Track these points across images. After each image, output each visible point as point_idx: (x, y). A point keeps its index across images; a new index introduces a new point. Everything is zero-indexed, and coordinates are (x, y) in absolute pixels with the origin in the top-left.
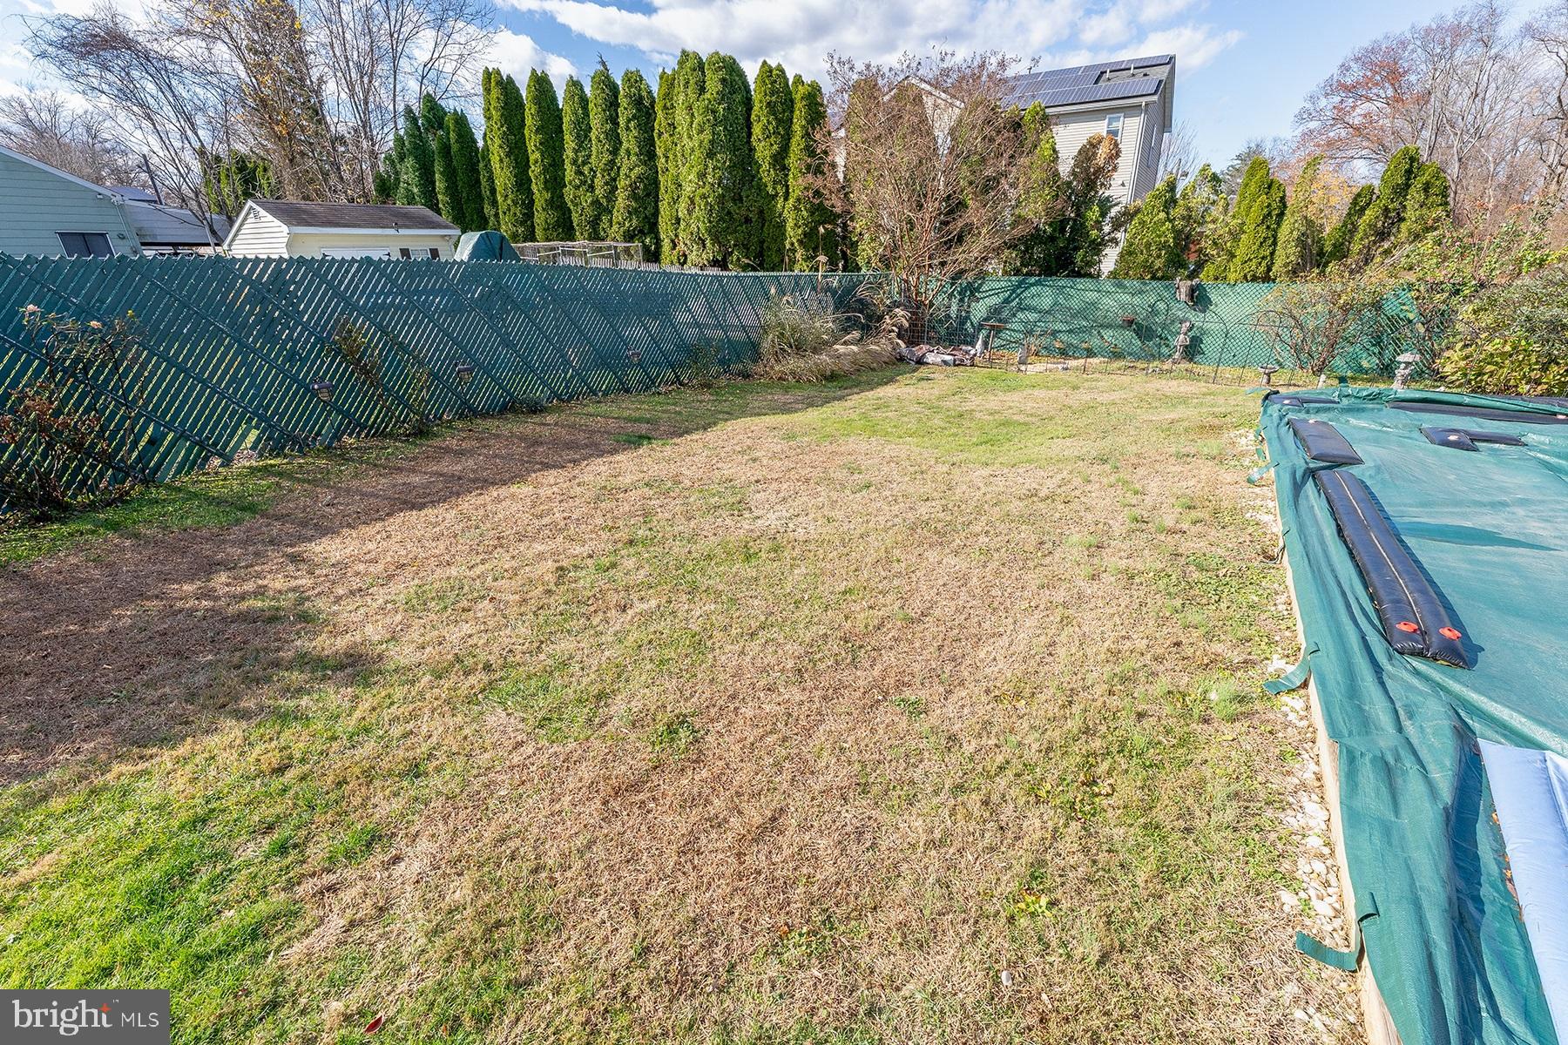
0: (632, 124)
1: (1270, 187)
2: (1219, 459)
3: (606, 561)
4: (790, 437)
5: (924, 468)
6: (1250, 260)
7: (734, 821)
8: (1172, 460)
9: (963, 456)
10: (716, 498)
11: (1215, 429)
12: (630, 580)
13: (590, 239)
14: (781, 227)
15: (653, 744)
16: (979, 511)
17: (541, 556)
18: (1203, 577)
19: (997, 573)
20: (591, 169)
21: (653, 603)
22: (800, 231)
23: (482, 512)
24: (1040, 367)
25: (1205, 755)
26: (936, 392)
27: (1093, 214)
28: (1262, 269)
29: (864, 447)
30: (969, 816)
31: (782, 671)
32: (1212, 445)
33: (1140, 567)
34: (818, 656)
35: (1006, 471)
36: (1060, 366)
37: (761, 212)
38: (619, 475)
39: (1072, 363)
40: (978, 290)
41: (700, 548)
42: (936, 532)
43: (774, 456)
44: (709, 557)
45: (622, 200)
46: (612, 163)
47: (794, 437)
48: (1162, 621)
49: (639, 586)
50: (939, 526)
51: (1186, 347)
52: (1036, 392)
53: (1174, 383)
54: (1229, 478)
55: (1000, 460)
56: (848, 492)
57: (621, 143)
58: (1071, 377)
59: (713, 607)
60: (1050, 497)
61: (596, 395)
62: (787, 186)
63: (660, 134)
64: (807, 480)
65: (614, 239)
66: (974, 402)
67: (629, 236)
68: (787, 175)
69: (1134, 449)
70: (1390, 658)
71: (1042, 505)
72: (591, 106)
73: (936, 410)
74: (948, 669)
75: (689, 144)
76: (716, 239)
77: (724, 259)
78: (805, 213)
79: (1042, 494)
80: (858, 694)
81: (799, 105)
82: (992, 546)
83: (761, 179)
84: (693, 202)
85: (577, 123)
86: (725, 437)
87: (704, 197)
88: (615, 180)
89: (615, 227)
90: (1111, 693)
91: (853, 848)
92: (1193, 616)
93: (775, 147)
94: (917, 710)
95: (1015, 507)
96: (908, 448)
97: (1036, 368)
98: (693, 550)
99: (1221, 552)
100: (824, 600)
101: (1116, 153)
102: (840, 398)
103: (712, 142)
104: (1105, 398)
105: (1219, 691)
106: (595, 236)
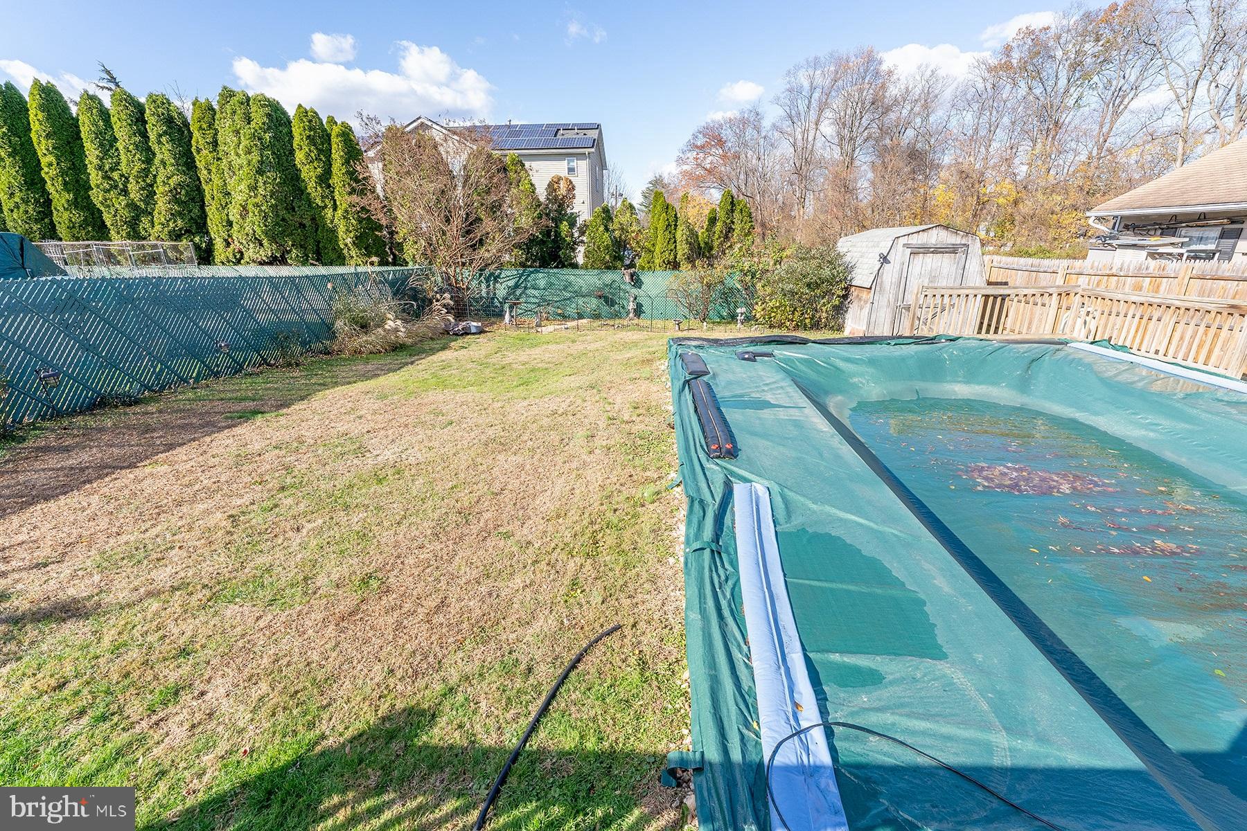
0: (164, 139)
1: (667, 208)
2: (650, 379)
3: (270, 504)
4: (383, 397)
5: (486, 406)
6: (664, 251)
7: (420, 610)
8: (628, 382)
9: (509, 395)
10: (340, 448)
11: (649, 362)
12: (294, 512)
13: (129, 237)
14: (333, 232)
15: (355, 591)
16: (525, 428)
17: (207, 512)
18: (642, 442)
19: (540, 460)
20: (122, 175)
21: (320, 521)
22: (352, 235)
23: (127, 492)
24: (551, 328)
25: (642, 519)
26: (483, 352)
27: (564, 226)
28: (672, 257)
29: (441, 397)
30: (542, 571)
31: (425, 536)
32: (646, 371)
33: (613, 443)
34: (445, 524)
35: (537, 401)
36: (563, 326)
37: (313, 219)
38: (247, 444)
39: (570, 324)
40: (498, 276)
41: (340, 483)
42: (501, 444)
43: (375, 413)
44: (351, 486)
45: (162, 204)
46: (145, 172)
47: (386, 397)
48: (624, 467)
49: (305, 514)
50: (502, 440)
51: (635, 309)
52: (550, 347)
53: (630, 333)
54: (655, 389)
55: (533, 395)
56: (438, 429)
57: (154, 154)
58: (571, 334)
59: (365, 514)
60: (565, 413)
61: (188, 383)
62: (335, 201)
63: (199, 151)
64: (406, 426)
65: (158, 238)
66: (511, 357)
67: (176, 236)
68: (333, 192)
69: (608, 378)
70: (708, 461)
71: (560, 419)
72: (113, 120)
73: (487, 365)
74: (520, 514)
75: (237, 162)
76: (273, 239)
77: (283, 256)
78: (353, 221)
79: (559, 412)
80: (474, 536)
81: (334, 140)
82: (535, 446)
83: (309, 194)
84: (244, 208)
85: (99, 134)
86: (329, 404)
87: (257, 205)
88: (152, 186)
89: (158, 227)
90: (602, 504)
91: (488, 601)
92: (637, 461)
93: (319, 170)
94: (508, 536)
95: (545, 422)
96: (471, 394)
97: (548, 329)
98: (336, 483)
99: (651, 428)
100: (440, 495)
101: (571, 188)
102: (412, 363)
103: (261, 162)
104: (593, 347)
105: (648, 491)
106: (135, 234)
